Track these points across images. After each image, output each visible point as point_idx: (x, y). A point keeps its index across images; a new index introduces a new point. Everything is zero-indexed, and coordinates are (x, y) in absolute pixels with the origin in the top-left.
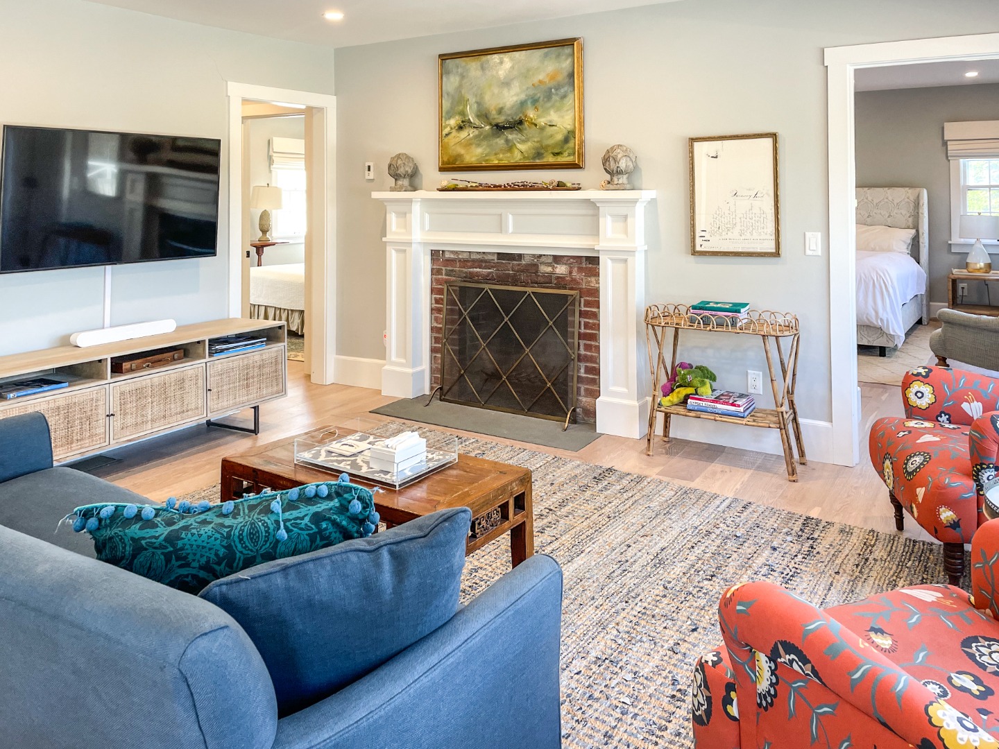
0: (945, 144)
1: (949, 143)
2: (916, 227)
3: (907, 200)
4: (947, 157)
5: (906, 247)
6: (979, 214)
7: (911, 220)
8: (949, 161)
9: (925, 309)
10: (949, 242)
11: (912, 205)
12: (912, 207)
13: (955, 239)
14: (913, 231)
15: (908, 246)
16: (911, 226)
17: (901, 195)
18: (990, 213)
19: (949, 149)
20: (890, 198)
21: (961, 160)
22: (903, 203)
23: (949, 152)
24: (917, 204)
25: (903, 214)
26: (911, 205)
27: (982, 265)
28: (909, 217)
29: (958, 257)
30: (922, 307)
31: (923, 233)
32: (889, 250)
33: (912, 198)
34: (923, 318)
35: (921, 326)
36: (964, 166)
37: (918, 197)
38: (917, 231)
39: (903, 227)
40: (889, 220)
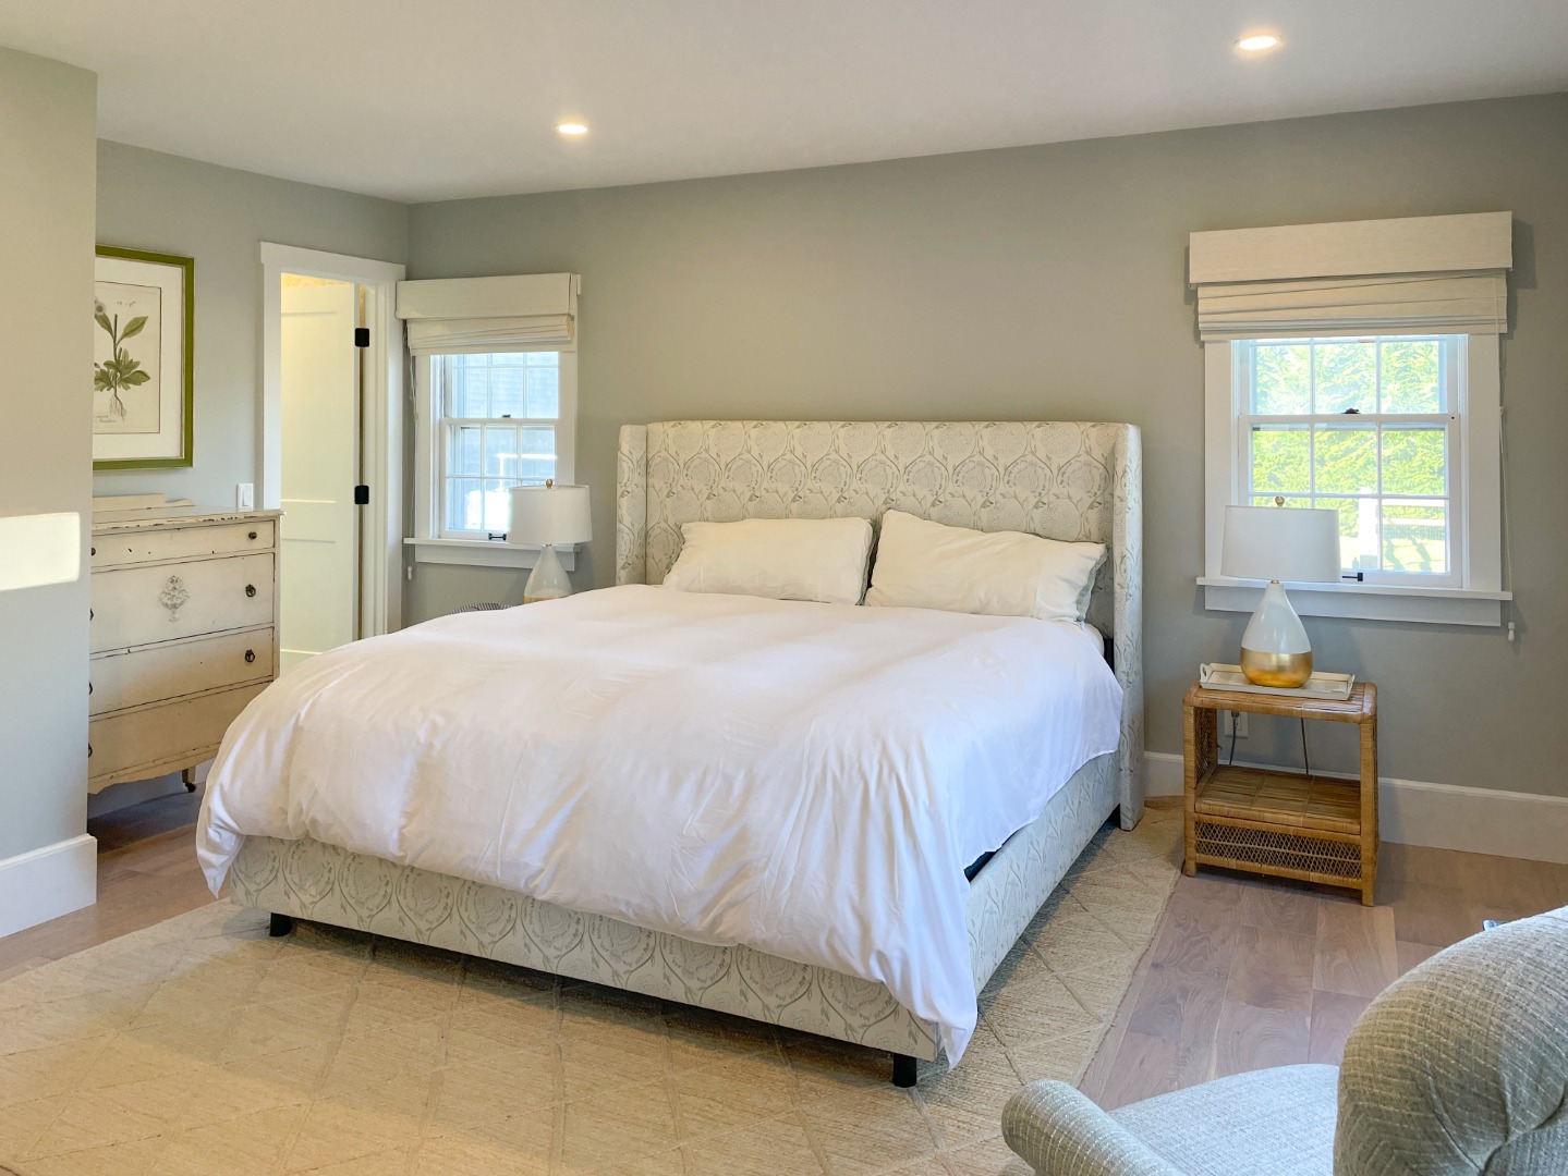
0: (1191, 295)
1: (1201, 292)
2: (1107, 539)
3: (1084, 457)
4: (1197, 333)
5: (1074, 598)
6: (1280, 501)
7: (1093, 515)
8: (1202, 345)
9: (1126, 782)
10: (1200, 581)
11: (1098, 472)
12: (1097, 479)
13: (1213, 575)
14: (1096, 551)
15: (1082, 594)
16: (1095, 535)
17: (1071, 441)
18: (1313, 496)
19: (1200, 309)
20: (1042, 453)
21: (1236, 344)
22: (1076, 466)
23: (1200, 318)
24: (1110, 473)
25: (1073, 501)
26: (1094, 471)
27: (1286, 657)
28: (1091, 507)
29: (1224, 623)
30: (1118, 778)
31: (1123, 557)
32: (1021, 611)
33: (1097, 453)
34: (1122, 809)
35: (1117, 830)
36: (1243, 360)
37: (1113, 448)
38: (1109, 549)
39: (1075, 535)
40: (1037, 514)
